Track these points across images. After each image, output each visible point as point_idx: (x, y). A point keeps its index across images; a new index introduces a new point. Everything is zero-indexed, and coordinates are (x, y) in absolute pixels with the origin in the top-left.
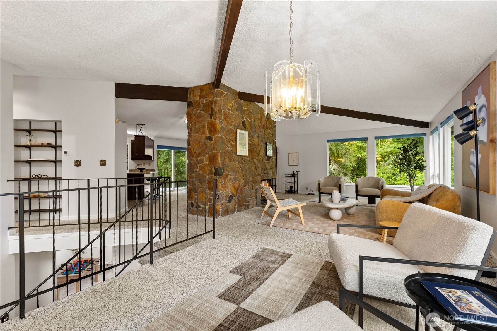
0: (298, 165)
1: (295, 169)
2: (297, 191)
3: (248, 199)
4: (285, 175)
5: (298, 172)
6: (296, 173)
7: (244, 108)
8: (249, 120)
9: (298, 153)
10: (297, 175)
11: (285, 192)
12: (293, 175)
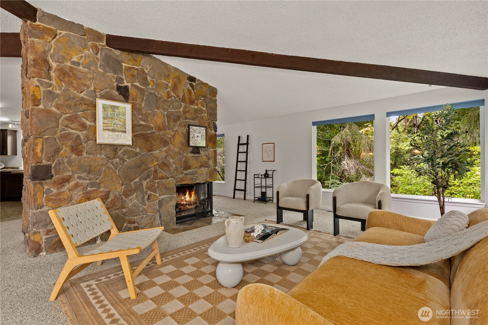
0: (274, 161)
1: (269, 167)
2: (272, 199)
3: (137, 217)
4: (254, 175)
5: (274, 171)
6: (270, 173)
7: (124, 64)
8: (139, 85)
9: (274, 143)
10: (273, 175)
11: (255, 200)
12: (266, 176)
